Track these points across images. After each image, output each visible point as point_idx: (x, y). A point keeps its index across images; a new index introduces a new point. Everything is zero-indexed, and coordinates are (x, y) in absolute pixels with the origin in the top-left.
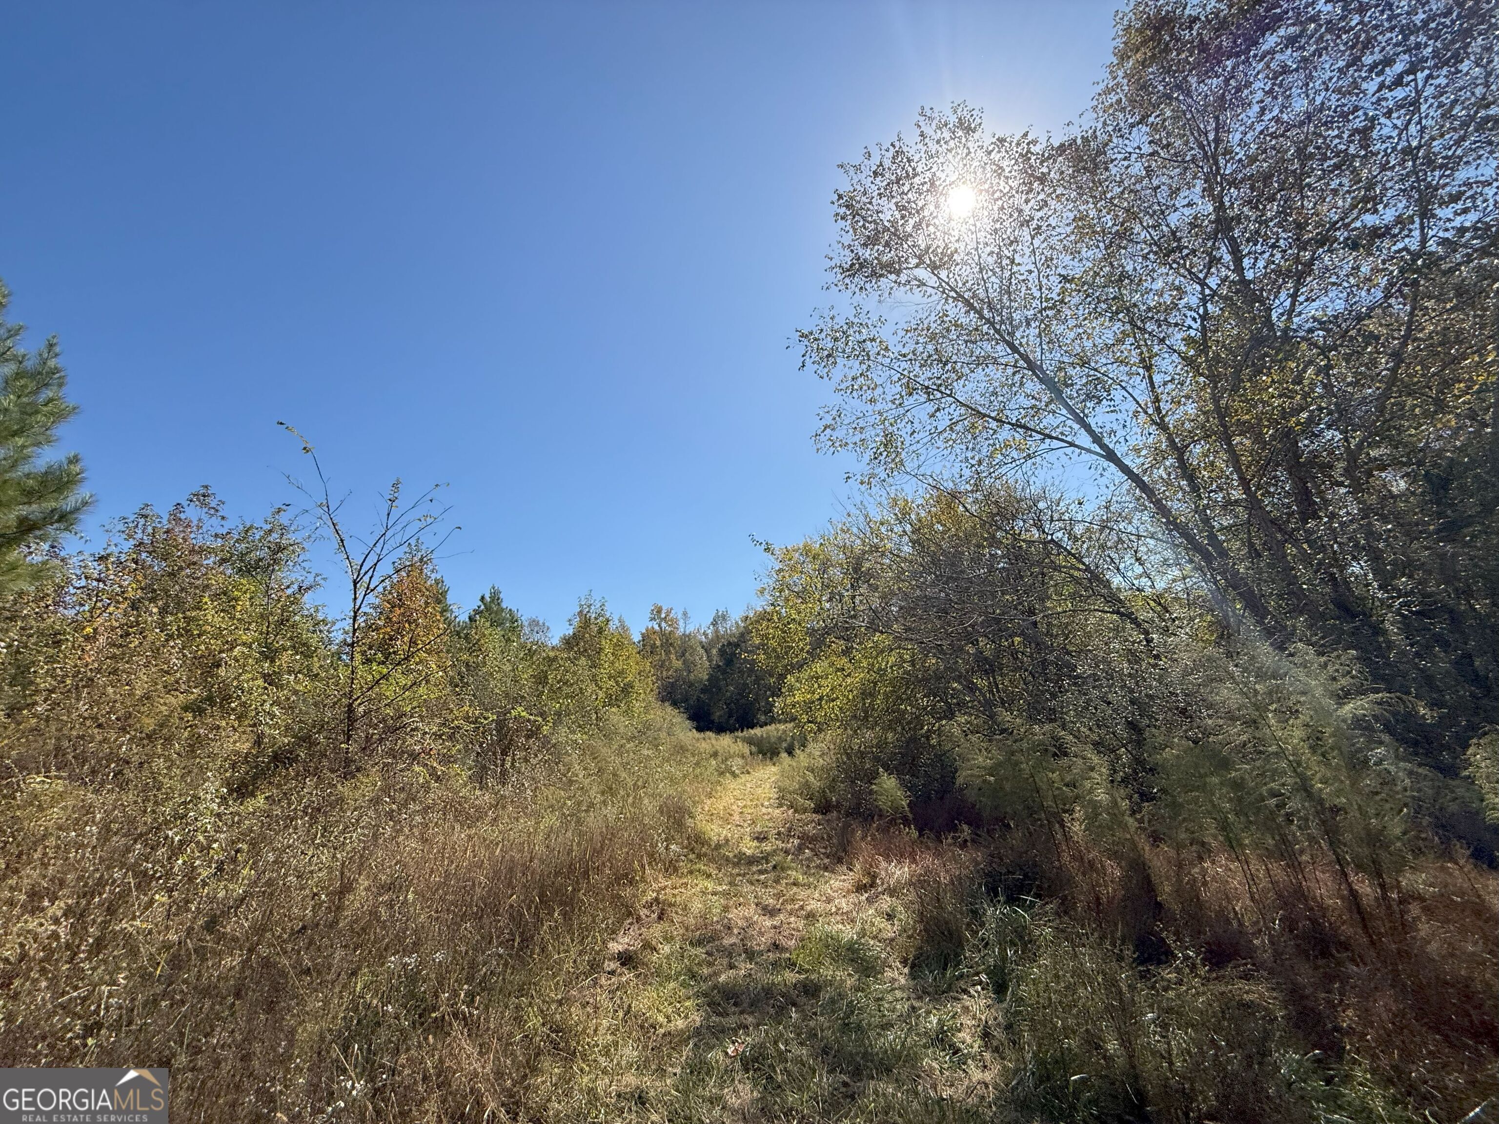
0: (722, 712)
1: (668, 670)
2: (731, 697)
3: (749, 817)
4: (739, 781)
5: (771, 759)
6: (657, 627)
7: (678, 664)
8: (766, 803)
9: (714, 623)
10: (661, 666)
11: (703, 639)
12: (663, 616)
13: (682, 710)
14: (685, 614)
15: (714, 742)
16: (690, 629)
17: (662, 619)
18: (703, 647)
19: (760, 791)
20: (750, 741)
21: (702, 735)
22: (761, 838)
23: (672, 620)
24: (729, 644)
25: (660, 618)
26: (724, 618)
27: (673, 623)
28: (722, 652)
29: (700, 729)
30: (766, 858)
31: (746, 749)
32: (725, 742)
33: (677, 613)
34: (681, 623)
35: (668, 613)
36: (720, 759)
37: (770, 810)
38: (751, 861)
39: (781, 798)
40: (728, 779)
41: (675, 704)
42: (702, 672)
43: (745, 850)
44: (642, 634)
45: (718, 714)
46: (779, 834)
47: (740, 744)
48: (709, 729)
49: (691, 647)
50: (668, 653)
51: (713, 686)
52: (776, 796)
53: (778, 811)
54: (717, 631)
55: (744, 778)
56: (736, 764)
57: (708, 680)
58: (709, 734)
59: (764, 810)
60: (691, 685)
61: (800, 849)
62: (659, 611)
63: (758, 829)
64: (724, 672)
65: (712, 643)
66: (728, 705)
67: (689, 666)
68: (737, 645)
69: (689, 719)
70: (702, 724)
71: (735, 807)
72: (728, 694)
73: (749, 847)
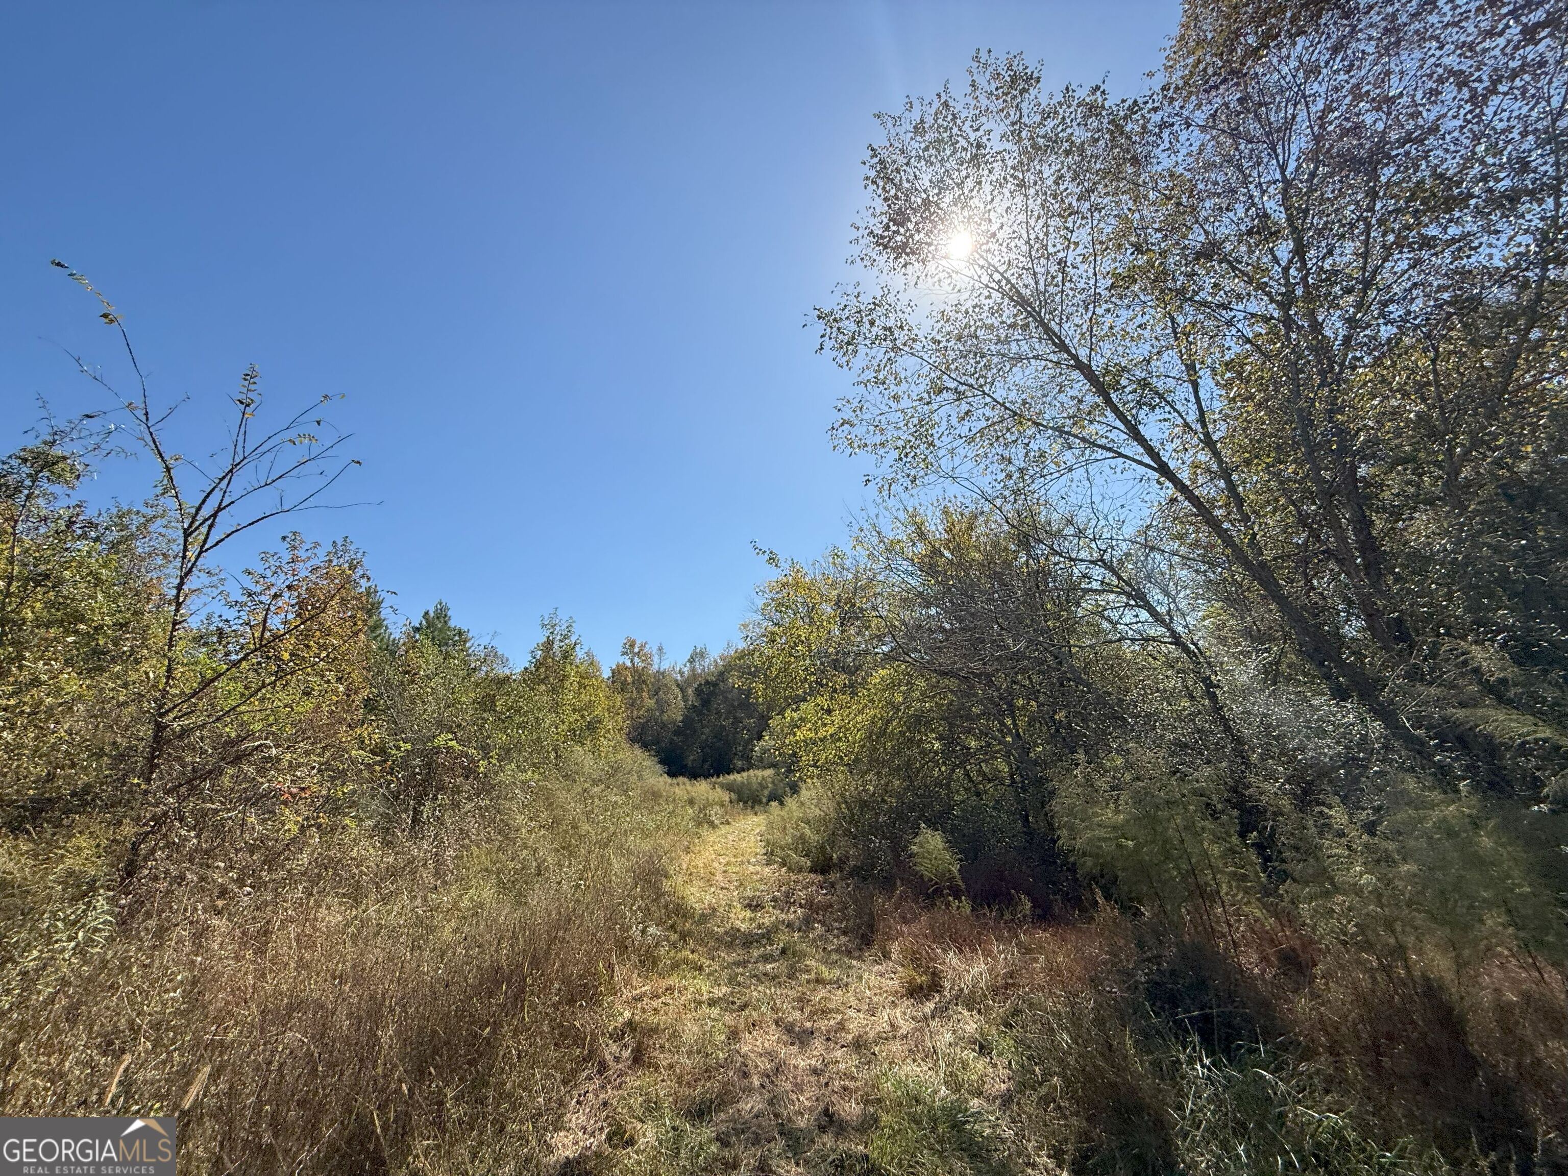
0: (696, 757)
1: (638, 710)
2: (707, 740)
3: (734, 877)
4: (719, 832)
5: (753, 807)
6: (629, 664)
7: (650, 703)
8: (753, 860)
9: (692, 661)
10: (632, 705)
11: (679, 678)
12: (636, 650)
13: (653, 753)
14: (660, 649)
15: (689, 788)
16: (665, 666)
17: (635, 654)
18: (678, 686)
19: (744, 844)
20: (730, 788)
21: (675, 781)
22: (754, 905)
23: (645, 655)
24: (707, 682)
25: (632, 652)
26: (702, 655)
27: (647, 658)
28: (699, 692)
29: (672, 774)
30: (768, 935)
31: (726, 797)
32: (702, 788)
33: (652, 648)
34: (656, 659)
35: (642, 647)
36: (696, 807)
37: (758, 868)
38: (749, 941)
39: (770, 854)
40: (705, 831)
41: (645, 746)
42: (676, 713)
43: (738, 923)
44: (613, 671)
45: (692, 758)
46: (775, 899)
47: (718, 790)
48: (682, 774)
49: (666, 685)
50: (640, 691)
51: (687, 728)
52: (764, 851)
53: (767, 870)
54: (693, 670)
55: (724, 829)
56: (715, 813)
57: (682, 722)
58: (681, 779)
59: (751, 868)
60: (664, 726)
61: (807, 923)
62: (632, 645)
63: (749, 893)
64: (700, 713)
65: (688, 682)
66: (702, 749)
67: (662, 706)
68: (715, 685)
69: (660, 762)
70: (673, 769)
71: (716, 864)
72: (704, 737)
73: (742, 920)
